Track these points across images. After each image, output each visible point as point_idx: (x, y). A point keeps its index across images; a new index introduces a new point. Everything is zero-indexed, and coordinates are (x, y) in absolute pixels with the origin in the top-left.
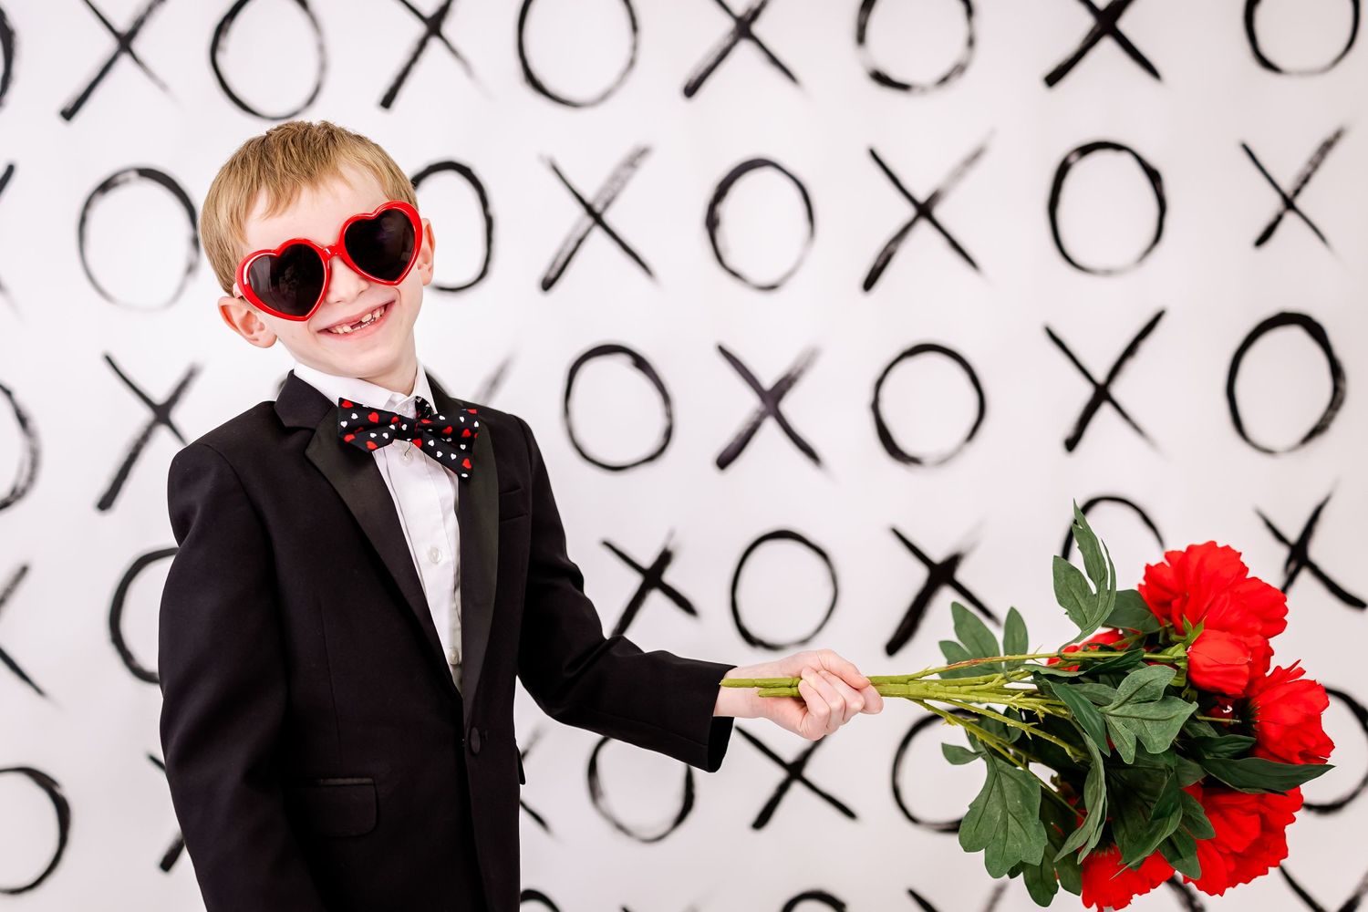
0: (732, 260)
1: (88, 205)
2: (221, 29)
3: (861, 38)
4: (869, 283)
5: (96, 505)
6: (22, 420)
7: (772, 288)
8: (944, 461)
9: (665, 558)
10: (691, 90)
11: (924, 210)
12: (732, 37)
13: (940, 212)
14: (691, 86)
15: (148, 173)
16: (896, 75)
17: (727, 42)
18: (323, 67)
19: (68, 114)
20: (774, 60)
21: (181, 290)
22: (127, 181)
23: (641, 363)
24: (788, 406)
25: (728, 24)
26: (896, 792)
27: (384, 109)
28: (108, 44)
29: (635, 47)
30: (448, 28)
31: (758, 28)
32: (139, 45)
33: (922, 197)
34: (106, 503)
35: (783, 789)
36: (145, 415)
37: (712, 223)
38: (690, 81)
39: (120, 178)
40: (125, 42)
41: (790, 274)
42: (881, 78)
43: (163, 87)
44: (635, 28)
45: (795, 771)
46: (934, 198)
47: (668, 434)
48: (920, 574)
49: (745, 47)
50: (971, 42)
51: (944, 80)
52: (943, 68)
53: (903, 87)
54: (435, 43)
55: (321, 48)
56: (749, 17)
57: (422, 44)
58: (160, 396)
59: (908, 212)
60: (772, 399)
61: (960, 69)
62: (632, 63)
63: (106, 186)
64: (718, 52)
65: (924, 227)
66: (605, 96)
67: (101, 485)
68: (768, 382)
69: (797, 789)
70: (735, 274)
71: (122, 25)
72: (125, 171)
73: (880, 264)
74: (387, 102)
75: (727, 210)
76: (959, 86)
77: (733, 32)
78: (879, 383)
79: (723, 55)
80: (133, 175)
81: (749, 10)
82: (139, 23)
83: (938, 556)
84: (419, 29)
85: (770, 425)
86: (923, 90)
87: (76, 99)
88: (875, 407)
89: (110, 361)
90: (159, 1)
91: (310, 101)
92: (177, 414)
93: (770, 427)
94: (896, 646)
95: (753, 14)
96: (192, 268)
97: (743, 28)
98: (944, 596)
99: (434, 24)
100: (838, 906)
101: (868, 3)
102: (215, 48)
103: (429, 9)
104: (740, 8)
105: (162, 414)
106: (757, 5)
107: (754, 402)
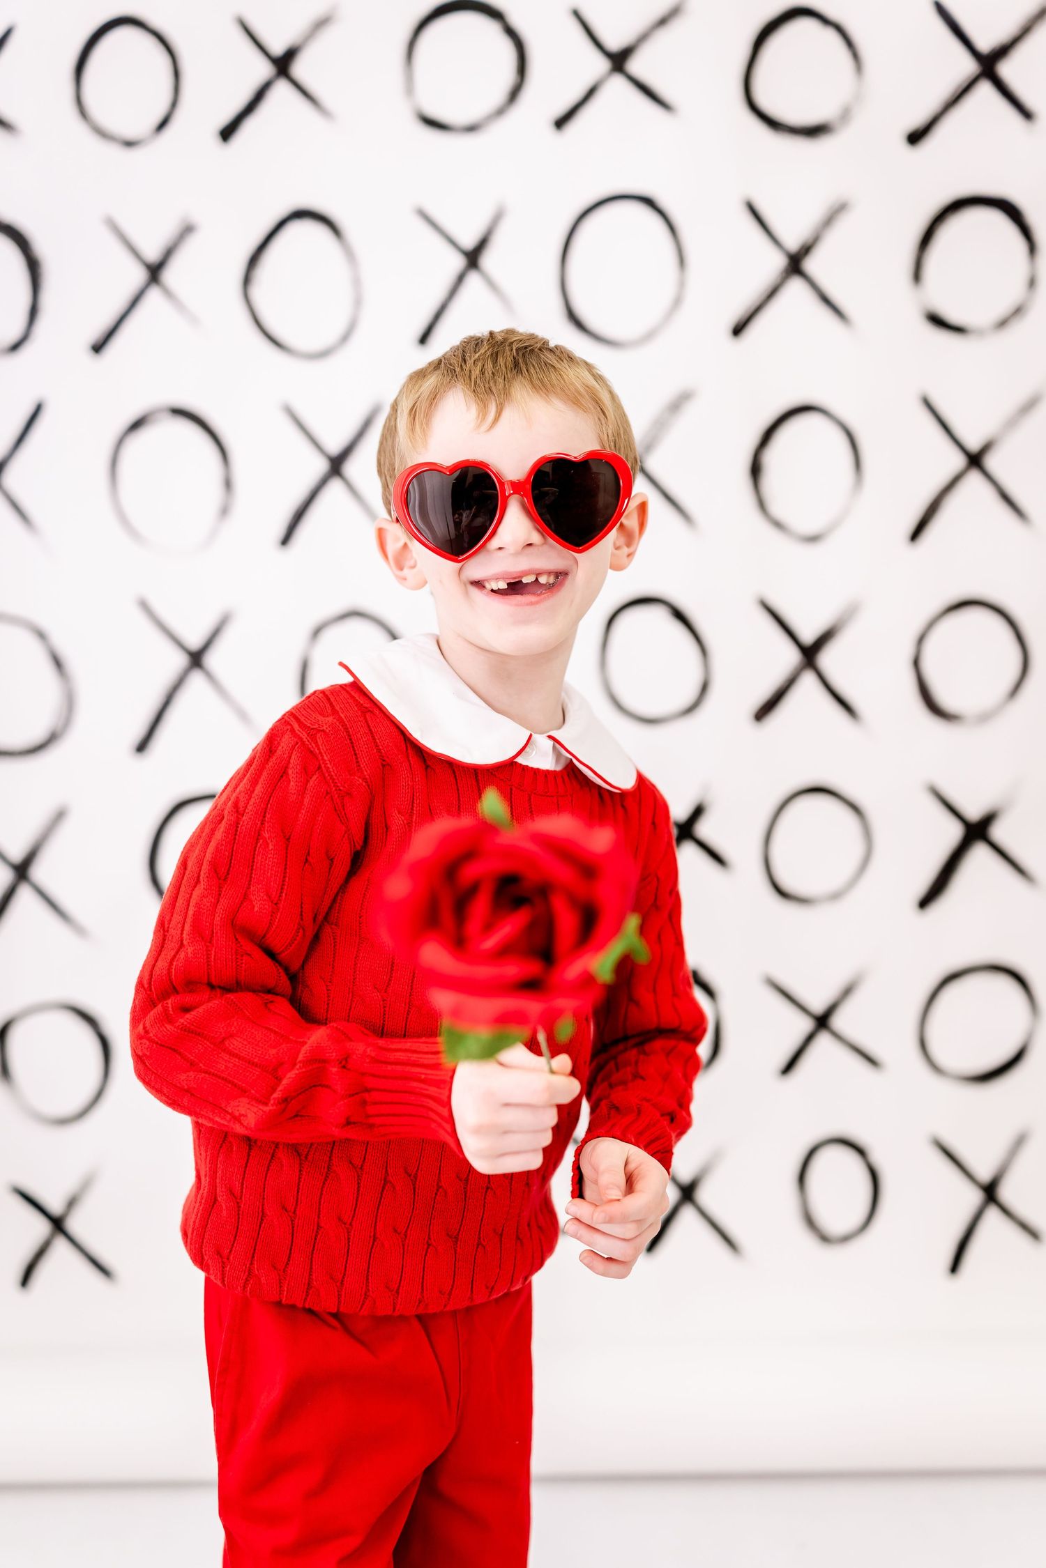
0: (776, 509)
1: (120, 442)
2: (254, 260)
3: (917, 275)
4: (917, 532)
5: (135, 749)
6: (58, 663)
7: (813, 539)
8: (985, 717)
9: (698, 812)
10: (738, 330)
11: (975, 460)
12: (783, 274)
13: (992, 462)
14: (739, 325)
15: (179, 412)
16: (952, 316)
17: (777, 280)
18: (358, 302)
19: (98, 348)
20: (826, 300)
21: (214, 533)
22: (158, 420)
23: (679, 615)
24: (828, 659)
25: (778, 262)
26: (923, 1044)
27: (420, 347)
28: (139, 275)
29: (682, 284)
30: (487, 260)
31: (811, 265)
32: (170, 275)
33: (974, 444)
34: (142, 747)
35: (809, 1039)
36: (181, 660)
37: (756, 470)
38: (739, 320)
39: (150, 417)
40: (155, 272)
41: (834, 525)
42: (937, 321)
43: (194, 320)
44: (681, 261)
45: (822, 1022)
46: (986, 448)
47: (705, 688)
48: (953, 832)
49: (796, 286)
50: (1032, 283)
51: (1003, 323)
52: (1002, 307)
53: (958, 330)
54: (473, 279)
55: (357, 283)
56: (801, 252)
57: (460, 279)
58: (195, 642)
59: (959, 461)
60: (810, 654)
61: (1018, 311)
62: (678, 301)
63: (137, 425)
64: (770, 290)
65: (974, 478)
66: (649, 336)
67: (137, 730)
68: (808, 637)
69: (824, 1040)
70: (778, 525)
71: (152, 255)
72: (156, 410)
73: (928, 516)
74: (424, 339)
75: (771, 457)
76: (1019, 329)
77: (785, 270)
78: (921, 640)
79: (773, 293)
80: (165, 415)
81: (801, 247)
82: (168, 254)
83: (974, 812)
84: (458, 262)
85: (809, 679)
86: (980, 332)
87: (105, 333)
88: (916, 663)
89: (144, 606)
90: (187, 230)
91: (345, 338)
92: (211, 660)
93: (808, 681)
94: (926, 901)
95: (806, 250)
96: (225, 511)
97: (795, 264)
98: (979, 854)
99: (473, 258)
100: (860, 1151)
101: (927, 239)
102: (247, 280)
103: (469, 242)
104: (793, 242)
105: (196, 659)
106: (811, 241)
107: (792, 656)
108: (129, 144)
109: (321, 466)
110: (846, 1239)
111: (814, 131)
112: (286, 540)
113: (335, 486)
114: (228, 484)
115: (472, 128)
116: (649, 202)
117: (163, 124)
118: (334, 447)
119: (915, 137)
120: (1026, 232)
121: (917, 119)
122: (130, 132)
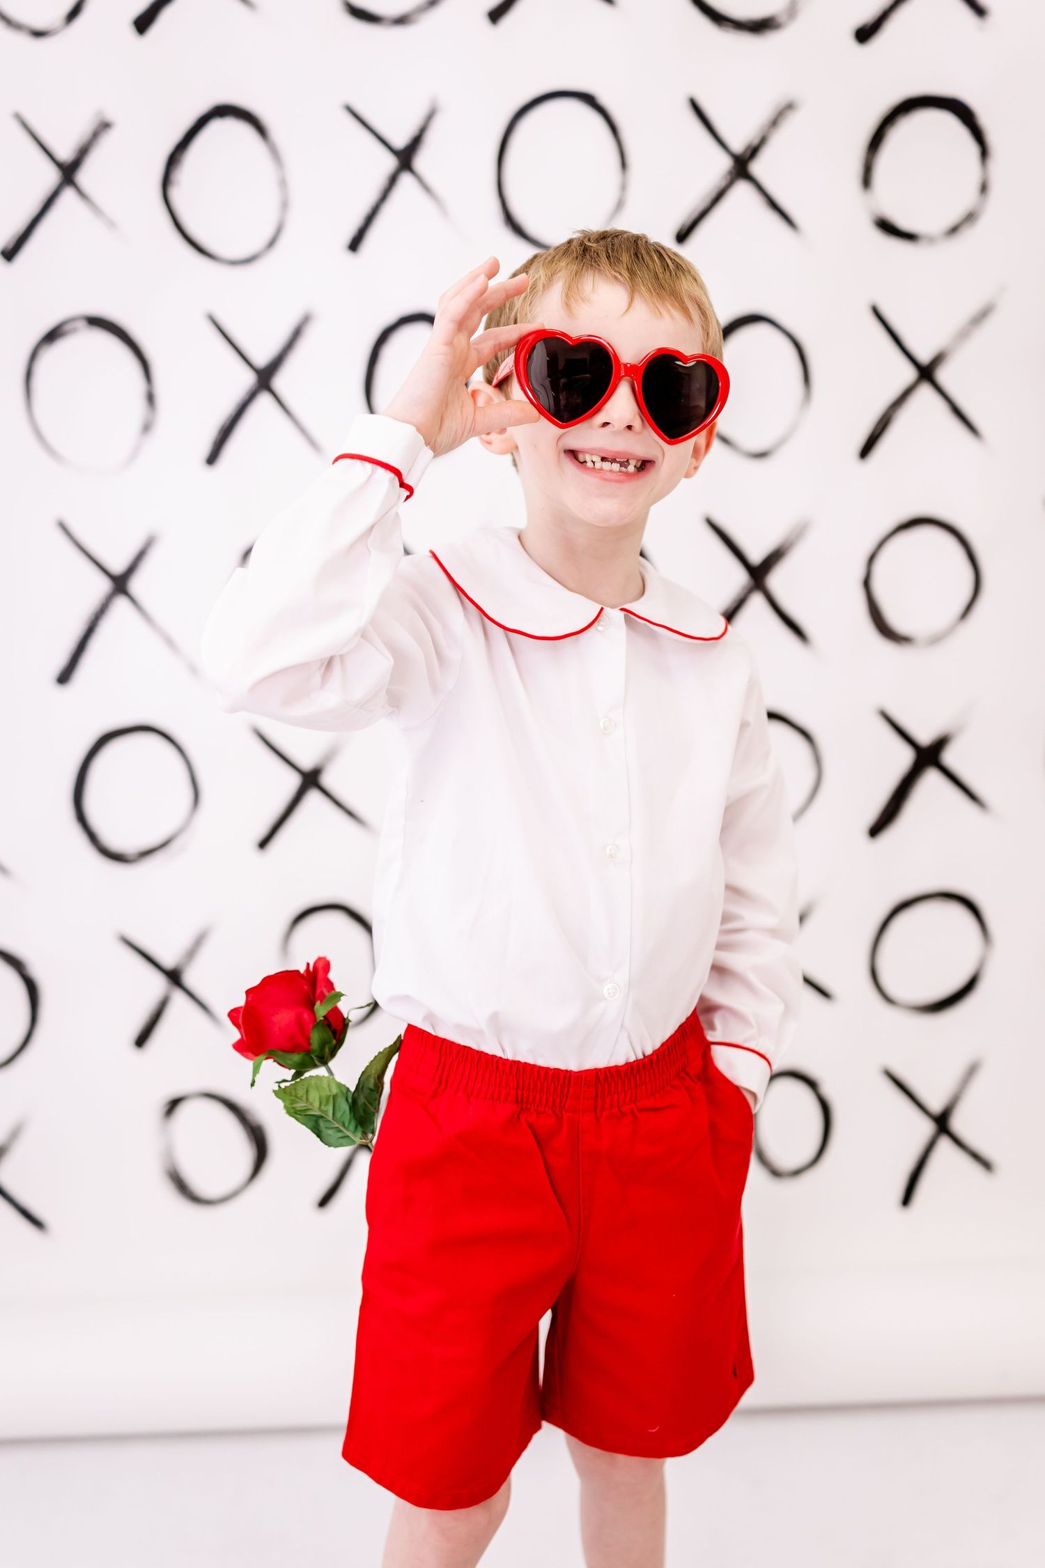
1: (34, 356)
2: (174, 160)
3: (867, 181)
4: (867, 450)
5: (55, 679)
7: (762, 455)
8: (936, 639)
10: (684, 237)
11: (926, 373)
12: (729, 177)
13: (943, 375)
14: (684, 232)
15: (96, 322)
16: (903, 223)
17: (723, 184)
18: (285, 205)
19: (10, 253)
20: (773, 205)
21: (136, 451)
22: (75, 330)
24: (776, 581)
25: (724, 164)
26: (875, 974)
27: (351, 252)
28: (51, 176)
29: (624, 187)
30: (421, 161)
31: (756, 168)
32: (84, 176)
33: (924, 357)
34: (64, 677)
36: (103, 586)
38: (683, 225)
39: (67, 328)
40: (69, 172)
41: (782, 441)
42: (886, 227)
43: (111, 224)
44: (624, 164)
46: (938, 360)
48: (904, 757)
49: (742, 190)
50: (984, 188)
51: (954, 230)
52: (953, 215)
53: (909, 237)
54: (406, 180)
55: (283, 183)
56: (748, 154)
57: (393, 180)
58: (118, 567)
59: (908, 374)
60: (758, 574)
61: (970, 217)
62: (621, 206)
63: (53, 336)
64: (713, 194)
65: (925, 393)
67: (60, 660)
68: (756, 557)
70: (725, 439)
71: (65, 153)
72: (72, 320)
73: (878, 431)
74: (355, 245)
76: (969, 235)
77: (730, 173)
78: (872, 559)
79: (719, 197)
80: (82, 325)
81: (747, 148)
82: (83, 152)
83: (925, 737)
84: (390, 163)
85: (757, 601)
86: (931, 240)
87: (17, 238)
88: (867, 583)
89: (63, 527)
90: (104, 126)
91: (272, 243)
92: (135, 586)
93: (757, 602)
94: (876, 830)
95: (754, 151)
96: (147, 428)
97: (741, 167)
98: (931, 780)
99: (406, 158)
100: (811, 1084)
101: (876, 141)
102: (166, 182)
103: (400, 141)
104: (738, 144)
105: (120, 584)
106: (756, 142)
107: (740, 577)
108: (38, 34)
109: (248, 379)
110: (797, 1173)
111: (760, 26)
112: (212, 459)
113: (264, 400)
114: (150, 398)
115: (401, 20)
116: (589, 99)
117: (74, 13)
118: (262, 358)
119: (865, 34)
120: (978, 134)
121: (866, 14)
122: (39, 23)
